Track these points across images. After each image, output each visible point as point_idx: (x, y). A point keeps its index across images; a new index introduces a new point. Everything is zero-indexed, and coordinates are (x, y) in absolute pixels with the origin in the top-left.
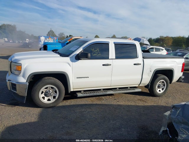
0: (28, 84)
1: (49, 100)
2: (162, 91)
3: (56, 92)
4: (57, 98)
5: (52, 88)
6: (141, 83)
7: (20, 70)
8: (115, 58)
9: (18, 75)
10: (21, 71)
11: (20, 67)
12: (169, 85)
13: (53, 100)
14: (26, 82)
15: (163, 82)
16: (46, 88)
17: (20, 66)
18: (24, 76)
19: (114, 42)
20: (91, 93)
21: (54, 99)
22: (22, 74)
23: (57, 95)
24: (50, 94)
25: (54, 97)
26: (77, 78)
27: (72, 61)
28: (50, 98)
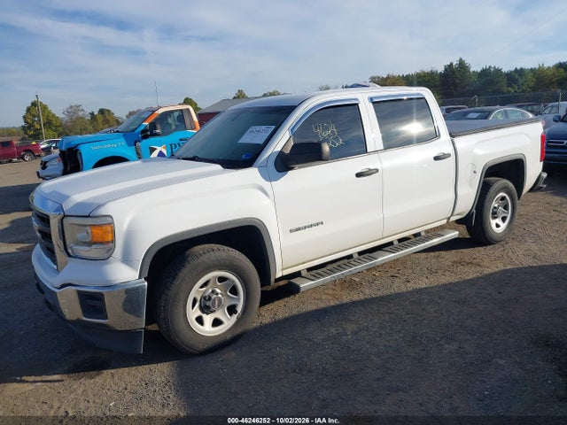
0: (146, 283)
1: (217, 323)
2: (503, 226)
3: (234, 291)
4: (239, 309)
5: (222, 279)
6: (455, 213)
7: (110, 239)
8: (382, 148)
9: (105, 259)
10: (113, 241)
11: (109, 228)
12: (518, 202)
13: (229, 322)
14: (140, 278)
15: (503, 198)
16: (205, 284)
17: (108, 224)
18: (127, 260)
19: (371, 99)
20: (332, 271)
21: (230, 315)
22: (118, 252)
23: (239, 300)
24: (220, 300)
25: (232, 310)
26: (291, 231)
27: (269, 178)
28: (218, 315)
